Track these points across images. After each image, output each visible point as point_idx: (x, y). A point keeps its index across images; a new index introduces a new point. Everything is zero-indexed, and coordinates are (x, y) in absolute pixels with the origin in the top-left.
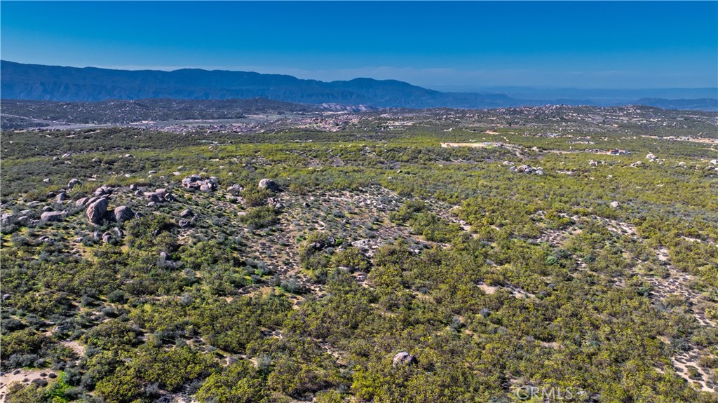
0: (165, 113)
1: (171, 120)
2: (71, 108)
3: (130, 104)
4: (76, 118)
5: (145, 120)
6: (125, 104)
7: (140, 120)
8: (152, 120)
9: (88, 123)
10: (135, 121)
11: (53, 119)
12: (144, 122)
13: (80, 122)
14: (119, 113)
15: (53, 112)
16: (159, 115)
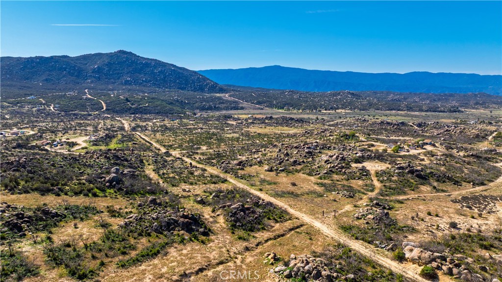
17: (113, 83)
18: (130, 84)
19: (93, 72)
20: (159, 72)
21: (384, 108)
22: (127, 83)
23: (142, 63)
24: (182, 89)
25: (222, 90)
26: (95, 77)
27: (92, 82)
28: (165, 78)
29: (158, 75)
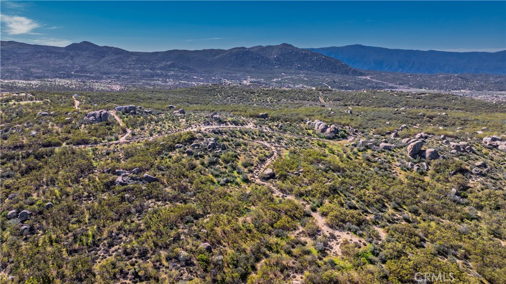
0: (481, 85)
1: (485, 91)
2: (413, 78)
3: (455, 77)
4: (414, 85)
5: (463, 89)
6: (450, 77)
7: (459, 89)
8: (469, 90)
9: (422, 89)
10: (455, 89)
11: (401, 84)
12: (462, 91)
13: (417, 87)
14: (445, 83)
15: (401, 80)
16: (475, 87)
17: (291, 68)
18: (301, 69)
19: (275, 61)
20: (316, 60)
21: (494, 89)
22: (299, 68)
23: (302, 53)
24: (335, 73)
25: (361, 74)
26: (278, 64)
27: (279, 68)
28: (321, 64)
29: (316, 62)
